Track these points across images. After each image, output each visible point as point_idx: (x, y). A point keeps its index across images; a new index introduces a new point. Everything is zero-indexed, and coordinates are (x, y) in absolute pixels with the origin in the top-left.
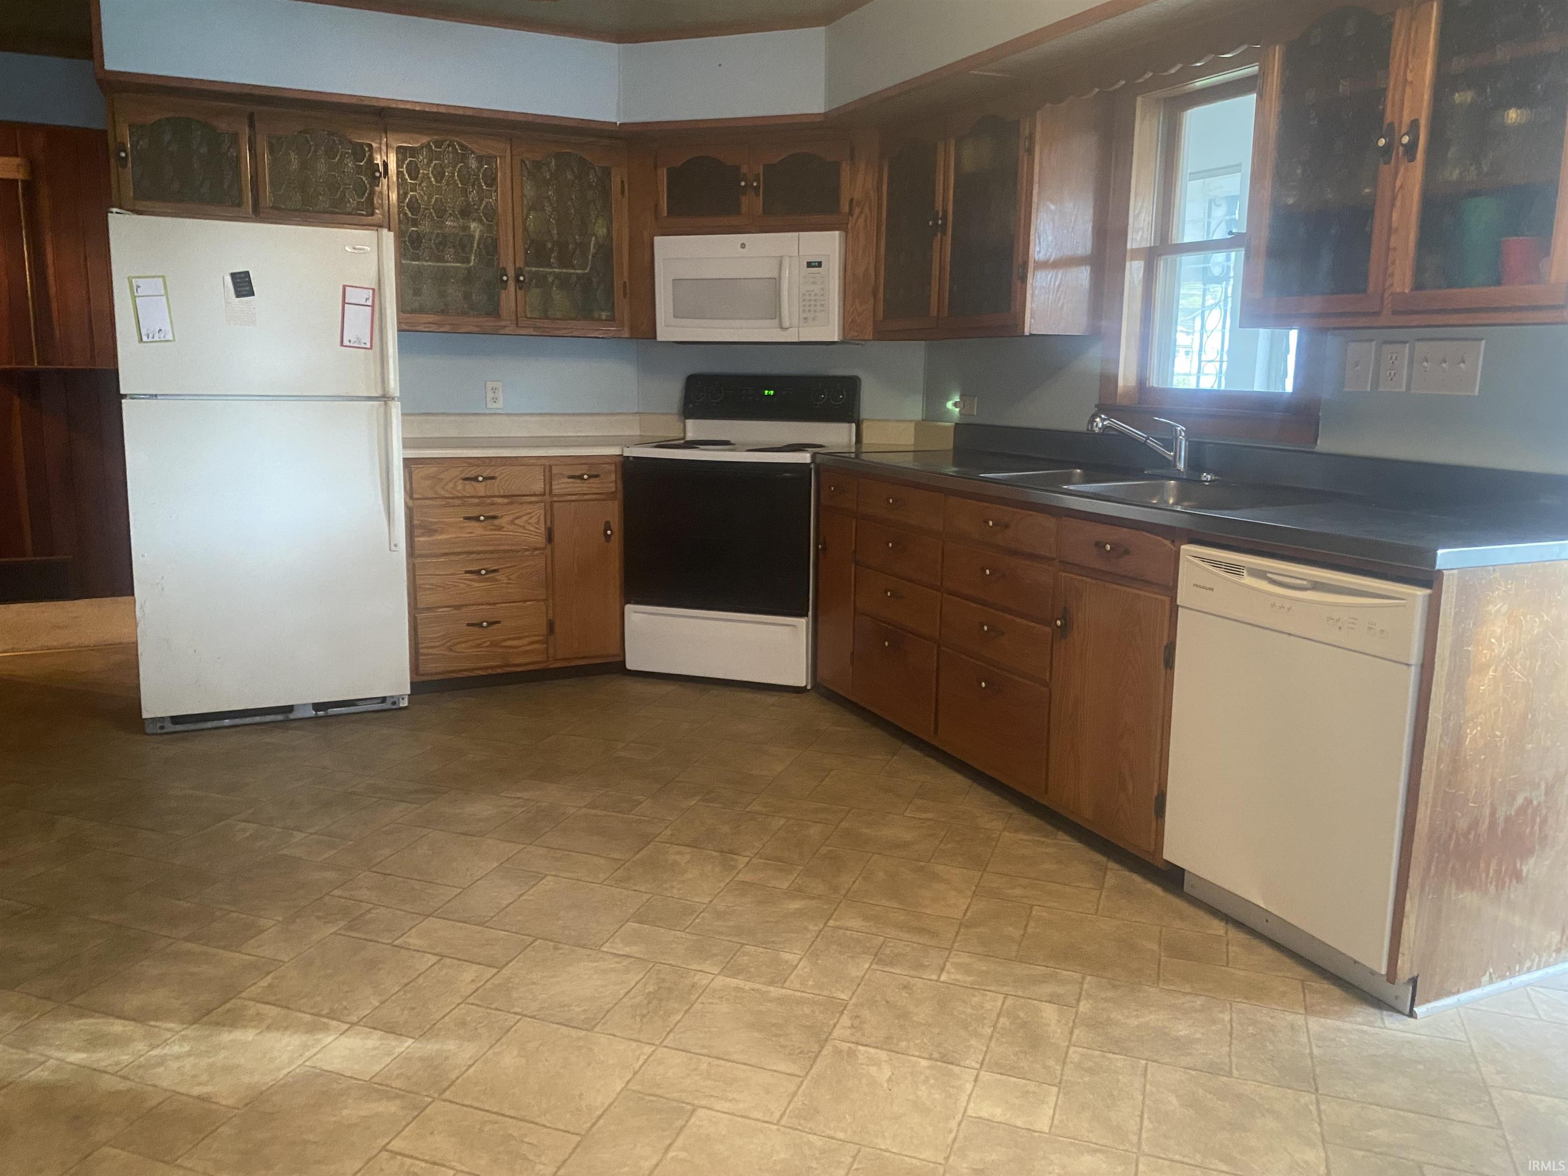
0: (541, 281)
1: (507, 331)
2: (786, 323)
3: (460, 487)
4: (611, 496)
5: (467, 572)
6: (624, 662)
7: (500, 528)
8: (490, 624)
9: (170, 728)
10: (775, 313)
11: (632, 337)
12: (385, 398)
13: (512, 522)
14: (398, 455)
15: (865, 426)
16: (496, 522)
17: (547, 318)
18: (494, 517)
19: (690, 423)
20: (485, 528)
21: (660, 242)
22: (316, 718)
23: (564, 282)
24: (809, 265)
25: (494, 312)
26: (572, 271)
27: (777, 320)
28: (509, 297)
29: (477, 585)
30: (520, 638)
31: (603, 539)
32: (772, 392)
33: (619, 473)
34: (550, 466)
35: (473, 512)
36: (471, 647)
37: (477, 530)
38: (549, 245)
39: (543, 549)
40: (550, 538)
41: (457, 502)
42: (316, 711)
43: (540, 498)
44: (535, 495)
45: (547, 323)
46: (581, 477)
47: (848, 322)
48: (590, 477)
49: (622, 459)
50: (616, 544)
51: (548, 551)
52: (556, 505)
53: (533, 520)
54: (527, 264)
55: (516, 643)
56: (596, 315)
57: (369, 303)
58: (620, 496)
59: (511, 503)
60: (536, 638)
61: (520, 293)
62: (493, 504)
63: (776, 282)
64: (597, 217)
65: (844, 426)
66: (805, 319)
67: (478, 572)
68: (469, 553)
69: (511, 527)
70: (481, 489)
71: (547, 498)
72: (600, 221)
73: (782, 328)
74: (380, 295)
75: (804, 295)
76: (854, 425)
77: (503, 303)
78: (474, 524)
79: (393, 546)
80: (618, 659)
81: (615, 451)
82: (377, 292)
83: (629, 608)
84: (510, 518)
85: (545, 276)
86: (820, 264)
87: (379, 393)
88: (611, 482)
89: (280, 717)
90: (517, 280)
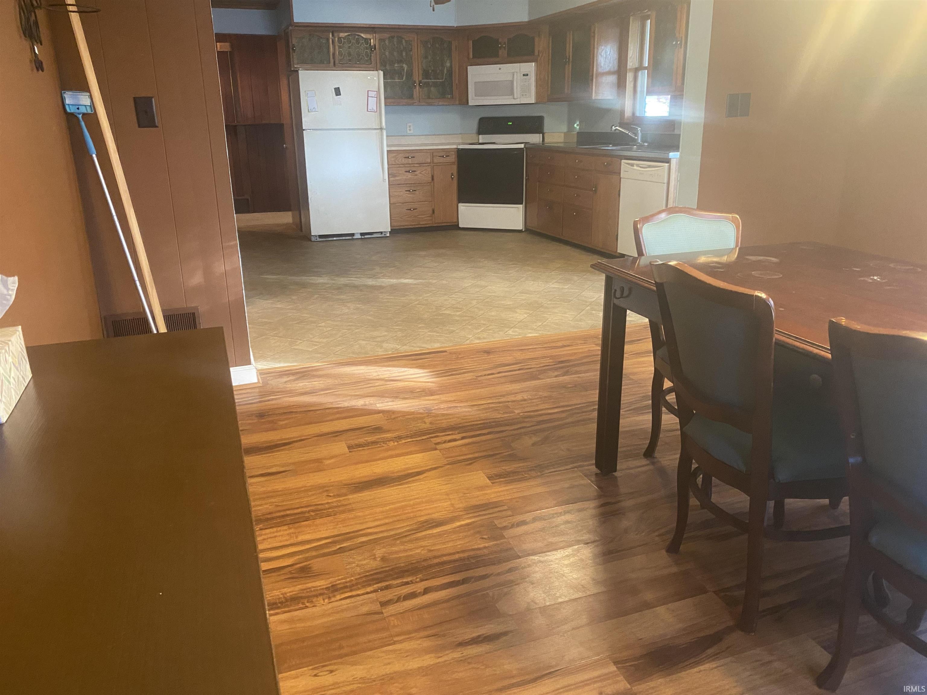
0: (427, 85)
1: (416, 104)
2: (515, 97)
3: (403, 161)
4: (453, 163)
5: (406, 191)
6: (458, 224)
7: (416, 175)
8: (414, 209)
9: (319, 239)
10: (512, 93)
11: (460, 104)
12: (381, 129)
13: (420, 173)
14: (385, 149)
15: (546, 135)
16: (416, 173)
17: (430, 98)
18: (415, 171)
19: (480, 136)
20: (412, 175)
21: (469, 68)
22: (362, 238)
23: (435, 85)
24: (524, 75)
25: (411, 97)
26: (438, 81)
27: (512, 96)
28: (417, 91)
29: (409, 195)
30: (424, 215)
31: (451, 179)
32: (511, 123)
33: (456, 155)
34: (433, 153)
35: (408, 169)
36: (407, 218)
37: (409, 175)
38: (430, 71)
39: (431, 183)
40: (433, 179)
41: (402, 166)
42: (361, 236)
43: (429, 164)
44: (428, 163)
45: (430, 101)
46: (443, 157)
47: (538, 95)
48: (447, 156)
49: (457, 150)
50: (455, 182)
51: (432, 184)
52: (434, 167)
53: (427, 172)
54: (423, 79)
55: (423, 216)
56: (447, 96)
57: (376, 96)
58: (456, 163)
59: (420, 166)
60: (428, 215)
61: (421, 89)
62: (414, 166)
63: (512, 82)
64: (447, 59)
65: (538, 135)
66: (523, 95)
67: (409, 191)
68: (407, 184)
69: (420, 175)
70: (410, 161)
71: (432, 164)
72: (448, 61)
73: (514, 98)
74: (379, 94)
75: (522, 86)
76: (541, 135)
77: (414, 93)
78: (408, 173)
79: (384, 180)
80: (457, 224)
81: (455, 147)
82: (378, 92)
83: (460, 205)
84: (419, 172)
85: (428, 83)
86: (527, 75)
87: (380, 128)
88: (453, 158)
89: (350, 238)
90: (419, 85)
